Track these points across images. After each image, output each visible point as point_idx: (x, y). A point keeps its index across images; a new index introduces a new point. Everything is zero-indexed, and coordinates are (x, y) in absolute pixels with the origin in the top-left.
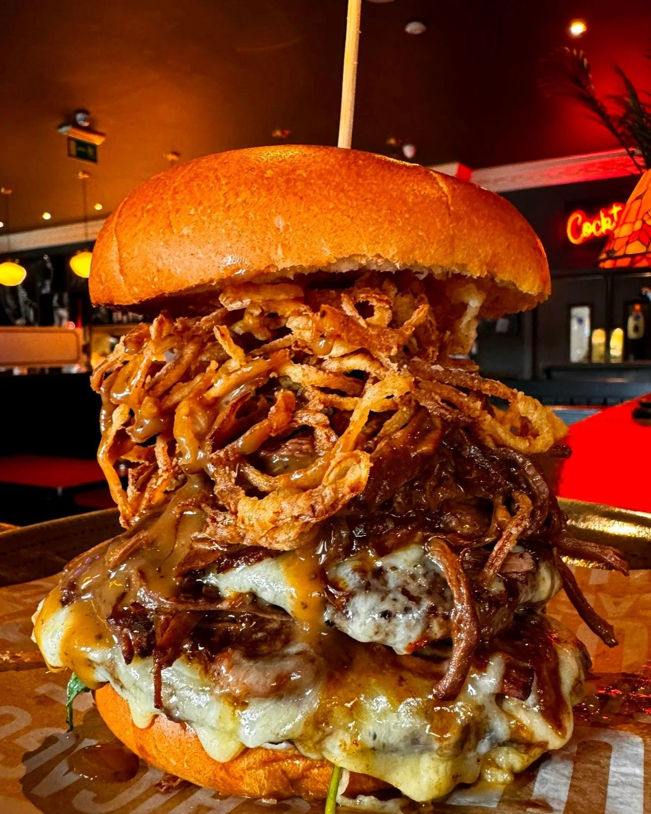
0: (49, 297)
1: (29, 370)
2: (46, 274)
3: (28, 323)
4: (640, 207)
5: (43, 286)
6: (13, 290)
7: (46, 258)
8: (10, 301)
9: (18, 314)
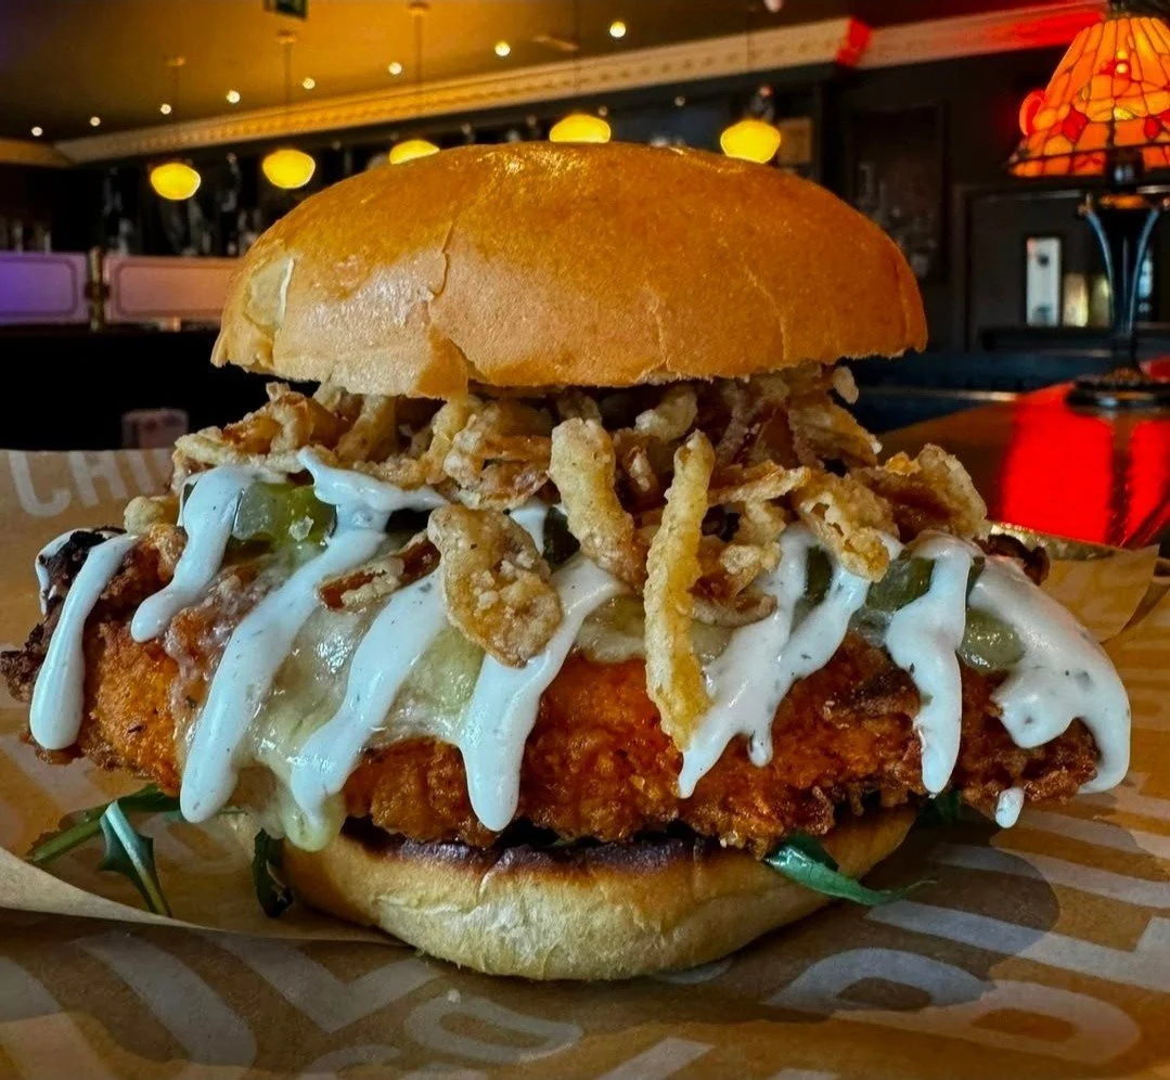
0: (233, 216)
1: (184, 324)
2: (229, 182)
3: (201, 254)
4: (1068, 86)
5: (225, 200)
6: (182, 205)
7: (232, 159)
8: (176, 221)
9: (186, 241)
